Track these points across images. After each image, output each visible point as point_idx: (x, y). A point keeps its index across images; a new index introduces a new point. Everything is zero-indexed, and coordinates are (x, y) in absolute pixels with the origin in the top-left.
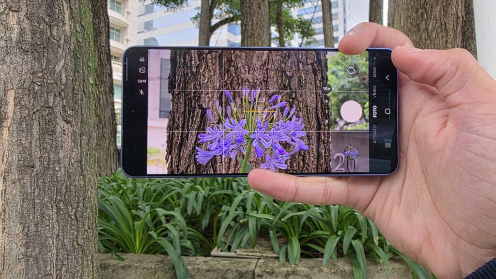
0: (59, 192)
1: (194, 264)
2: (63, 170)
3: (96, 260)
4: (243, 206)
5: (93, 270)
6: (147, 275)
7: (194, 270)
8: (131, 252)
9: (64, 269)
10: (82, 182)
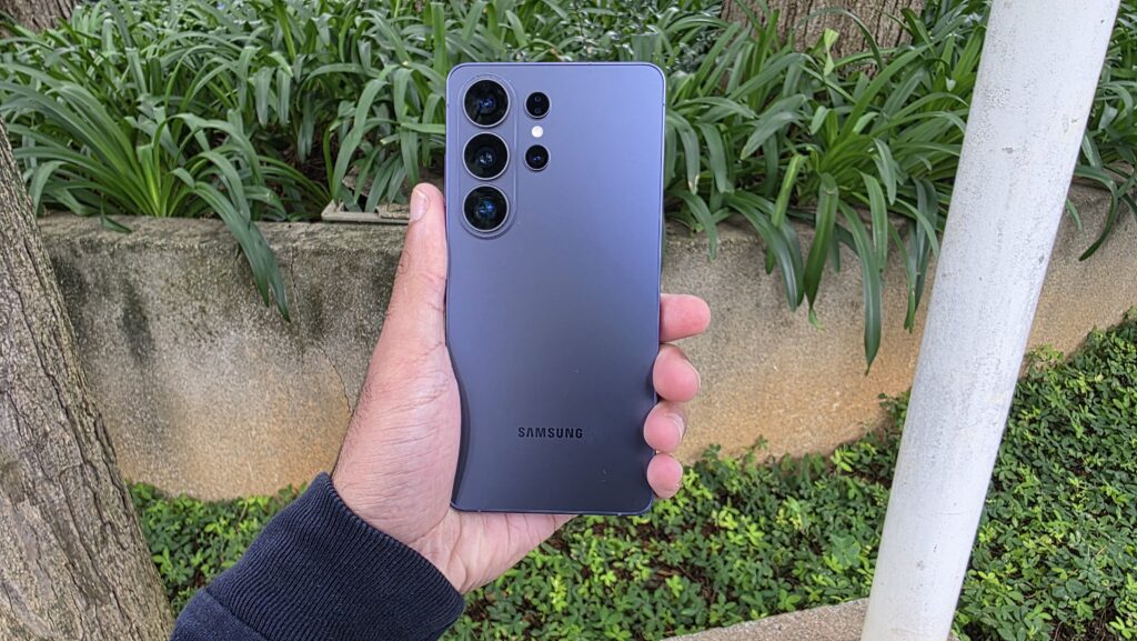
1: (286, 240)
4: (385, 100)
6: (188, 263)
7: (287, 252)
8: (144, 214)
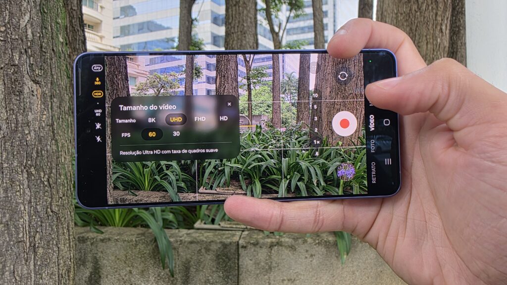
0: (29, 156)
1: (177, 237)
2: (32, 134)
3: (72, 228)
5: (69, 238)
6: (128, 248)
7: (177, 242)
8: (110, 226)
9: (38, 236)
10: (54, 147)
